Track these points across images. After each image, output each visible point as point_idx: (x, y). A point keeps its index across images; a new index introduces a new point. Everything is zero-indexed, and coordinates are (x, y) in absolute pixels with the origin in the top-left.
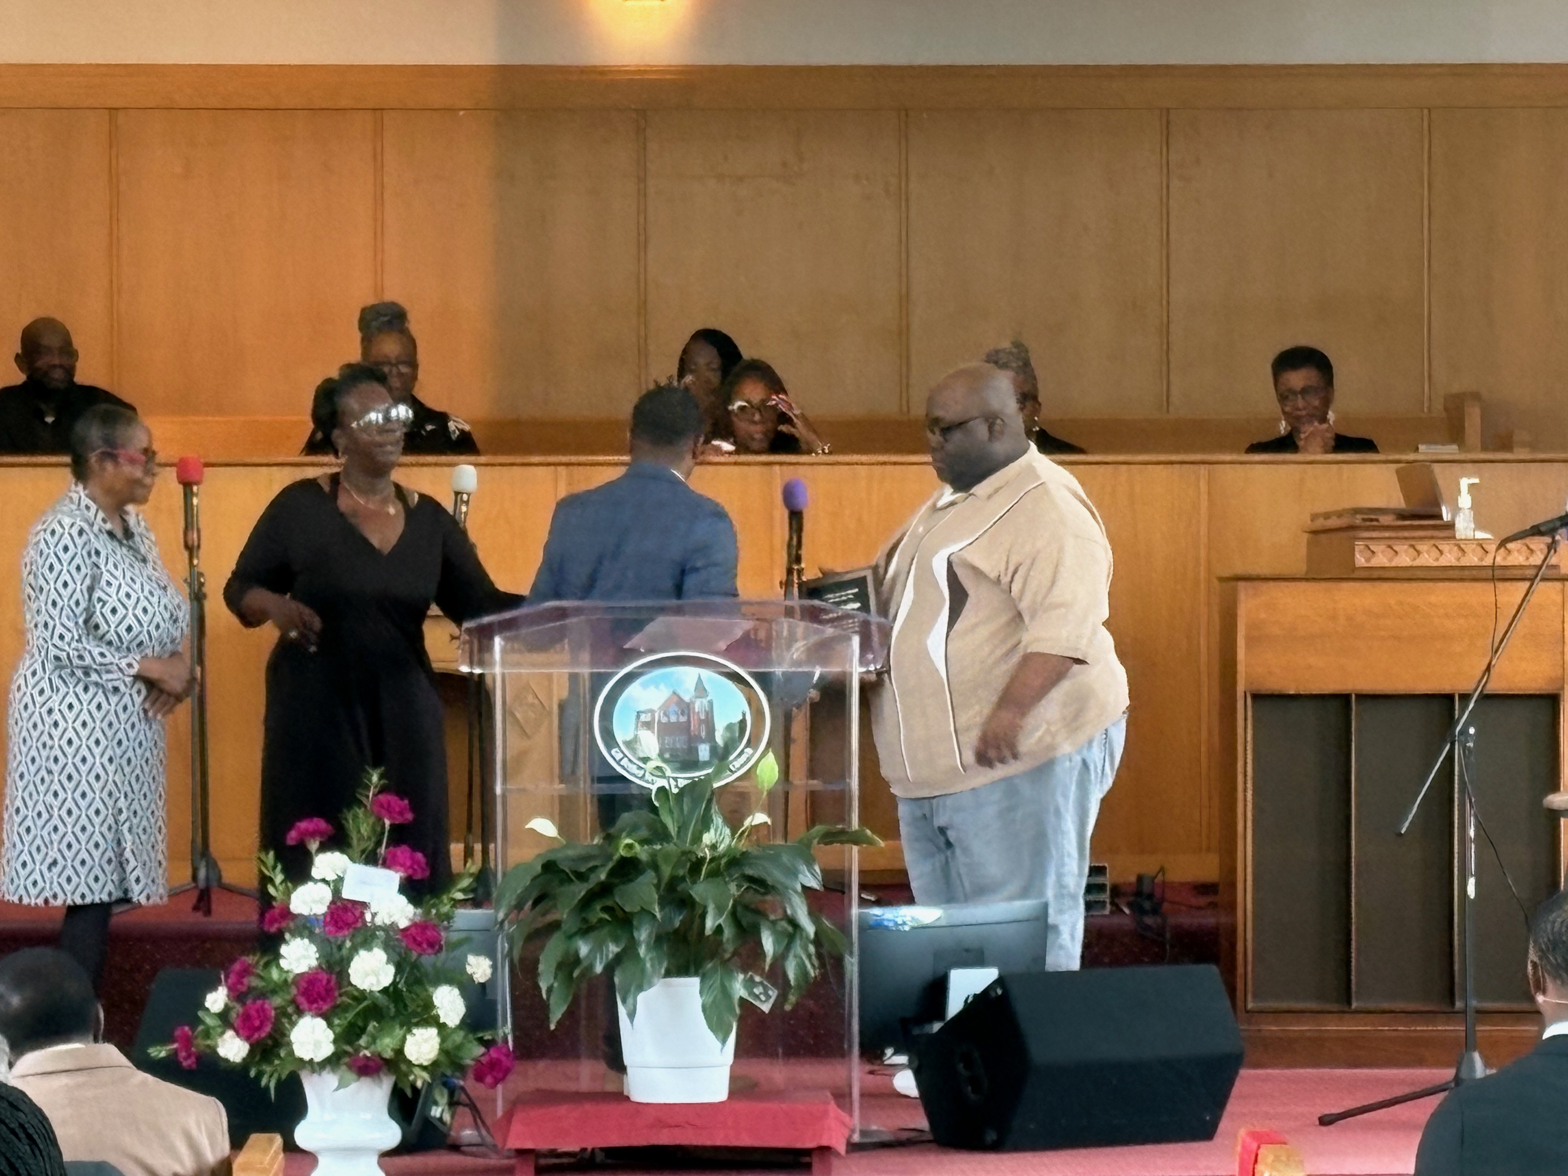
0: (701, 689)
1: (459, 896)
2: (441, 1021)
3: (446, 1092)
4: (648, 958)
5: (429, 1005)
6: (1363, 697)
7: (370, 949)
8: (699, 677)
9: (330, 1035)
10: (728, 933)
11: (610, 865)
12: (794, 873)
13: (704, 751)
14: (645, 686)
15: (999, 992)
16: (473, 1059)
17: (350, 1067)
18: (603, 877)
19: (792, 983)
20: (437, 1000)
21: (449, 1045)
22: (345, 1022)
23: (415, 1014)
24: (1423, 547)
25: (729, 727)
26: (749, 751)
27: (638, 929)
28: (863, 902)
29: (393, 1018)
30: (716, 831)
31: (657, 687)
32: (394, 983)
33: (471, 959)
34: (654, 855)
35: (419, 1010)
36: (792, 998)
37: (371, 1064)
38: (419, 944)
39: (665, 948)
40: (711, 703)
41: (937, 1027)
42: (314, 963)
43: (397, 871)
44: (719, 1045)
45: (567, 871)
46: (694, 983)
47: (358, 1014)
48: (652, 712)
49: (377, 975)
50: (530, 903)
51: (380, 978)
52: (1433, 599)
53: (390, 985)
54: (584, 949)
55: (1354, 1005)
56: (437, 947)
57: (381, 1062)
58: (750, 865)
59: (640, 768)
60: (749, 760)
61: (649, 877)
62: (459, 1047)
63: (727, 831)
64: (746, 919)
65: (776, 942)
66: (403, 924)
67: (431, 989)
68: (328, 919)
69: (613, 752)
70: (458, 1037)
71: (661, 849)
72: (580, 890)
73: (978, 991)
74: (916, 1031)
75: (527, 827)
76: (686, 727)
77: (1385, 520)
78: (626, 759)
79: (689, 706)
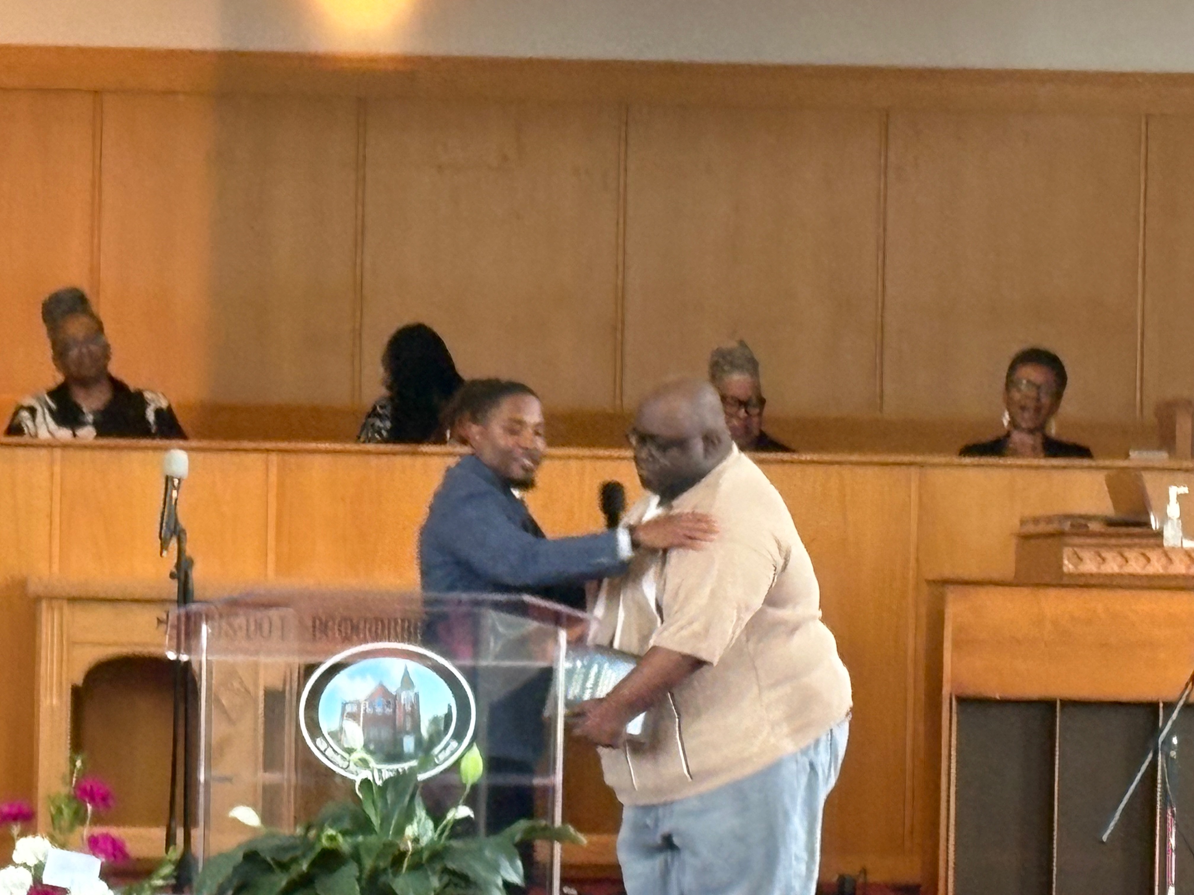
0: (407, 682)
1: (159, 882)
6: (1068, 703)
8: (406, 668)
11: (312, 856)
12: (495, 869)
13: (409, 744)
14: (351, 677)
18: (305, 868)
24: (1131, 554)
25: (435, 721)
30: (418, 823)
31: (363, 678)
34: (356, 848)
40: (417, 696)
43: (99, 857)
45: (270, 861)
48: (358, 702)
52: (1139, 607)
58: (452, 859)
59: (343, 758)
61: (351, 870)
63: (430, 824)
71: (363, 841)
72: (282, 881)
75: (229, 815)
76: (390, 720)
77: (1094, 526)
78: (330, 749)
79: (395, 698)
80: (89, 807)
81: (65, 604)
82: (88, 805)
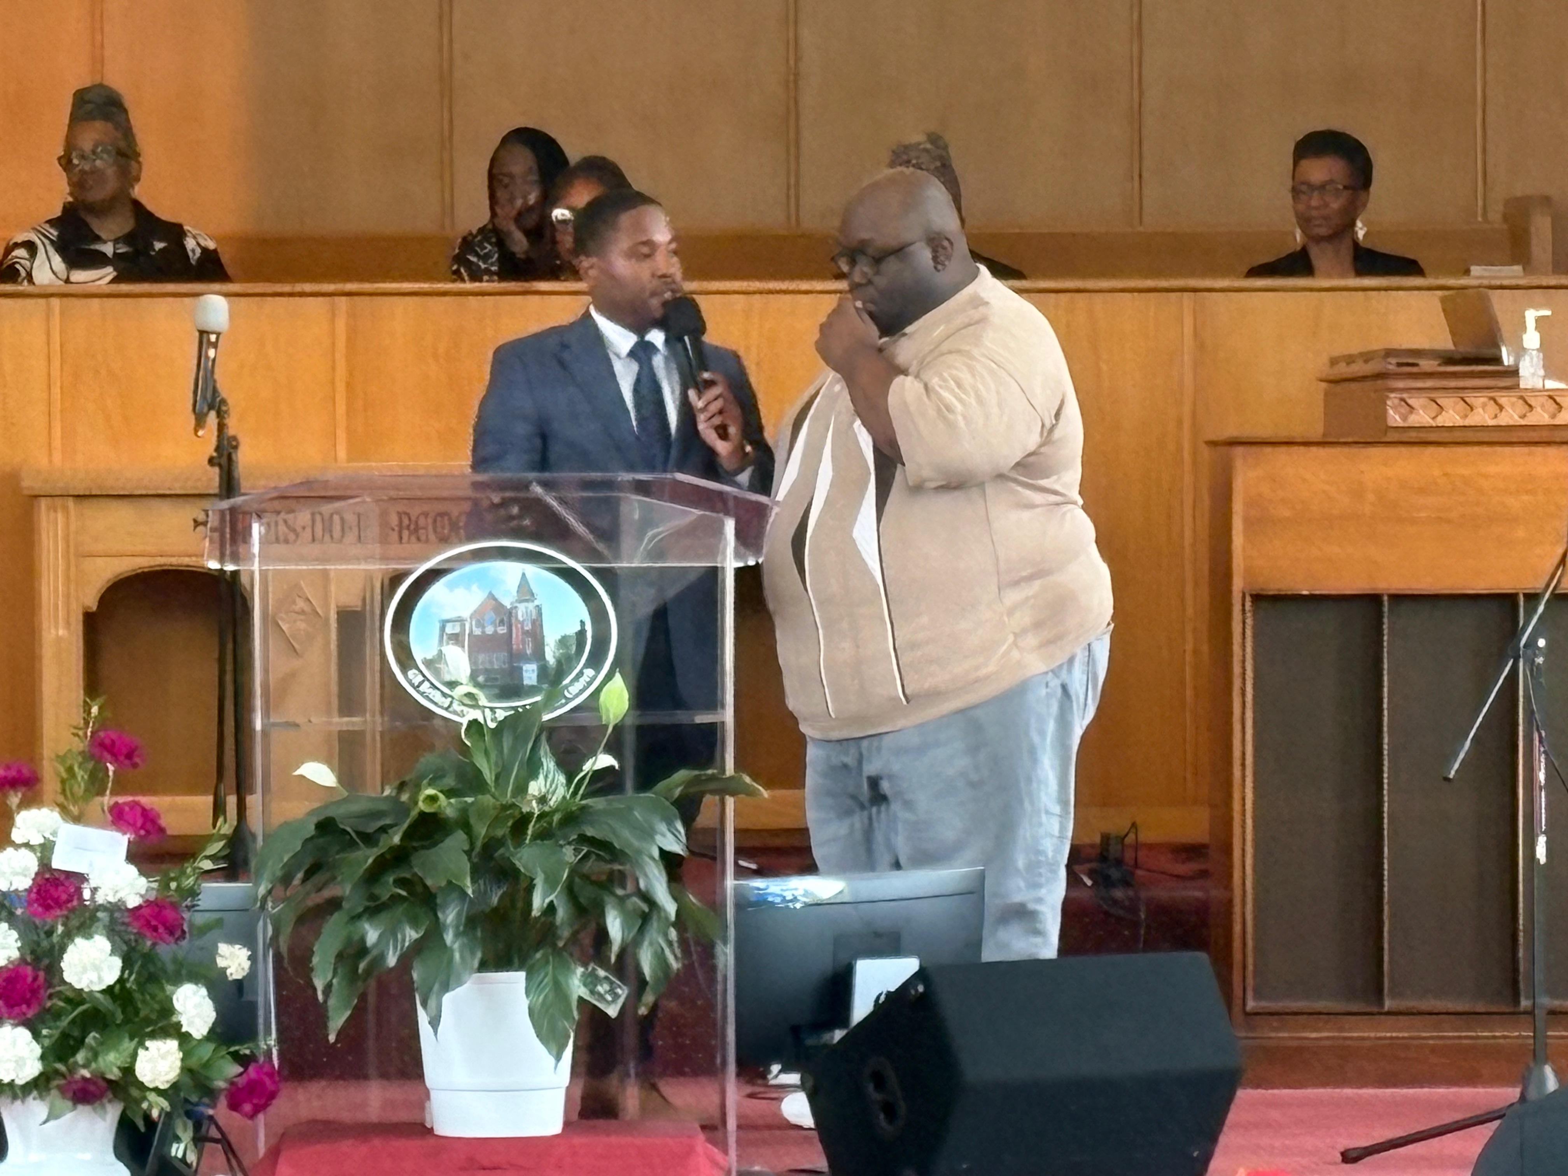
0: (525, 591)
1: (207, 865)
2: (184, 1030)
3: (190, 1124)
4: (456, 946)
5: (168, 1010)
6: (1397, 598)
7: (89, 936)
8: (524, 574)
9: (37, 1050)
10: (561, 913)
11: (407, 824)
12: (649, 834)
13: (530, 674)
14: (451, 587)
15: (921, 989)
16: (226, 1080)
17: (62, 1090)
18: (397, 840)
19: (648, 978)
20: (177, 1005)
21: (193, 1062)
22: (56, 1033)
23: (148, 1021)
24: (1478, 400)
25: (563, 642)
26: (589, 672)
27: (445, 907)
28: (741, 872)
29: (118, 1026)
30: (546, 777)
31: (468, 588)
32: (121, 981)
33: (224, 948)
34: (464, 811)
35: (154, 1016)
36: (649, 998)
37: (92, 1088)
38: (155, 929)
39: (479, 934)
40: (539, 609)
41: (838, 1035)
42: (15, 954)
43: (125, 833)
44: (552, 1060)
45: (349, 829)
46: (517, 979)
47: (73, 1022)
48: (460, 621)
49: (97, 968)
50: (300, 875)
51: (102, 974)
52: (1492, 469)
53: (115, 983)
54: (372, 936)
55: (1388, 1004)
56: (178, 933)
57: (103, 1084)
58: (592, 824)
59: (444, 695)
60: (590, 684)
61: (458, 839)
62: (207, 1065)
63: (561, 779)
64: (586, 894)
65: (625, 926)
66: (133, 902)
67: (169, 988)
68: (33, 896)
69: (411, 673)
70: (208, 1050)
71: (473, 803)
72: (368, 856)
73: (893, 990)
74: (810, 1041)
75: (298, 772)
76: (504, 642)
77: (1427, 365)
78: (427, 684)
79: (510, 613)
80: (111, 768)
81: (71, 503)
82: (108, 765)
